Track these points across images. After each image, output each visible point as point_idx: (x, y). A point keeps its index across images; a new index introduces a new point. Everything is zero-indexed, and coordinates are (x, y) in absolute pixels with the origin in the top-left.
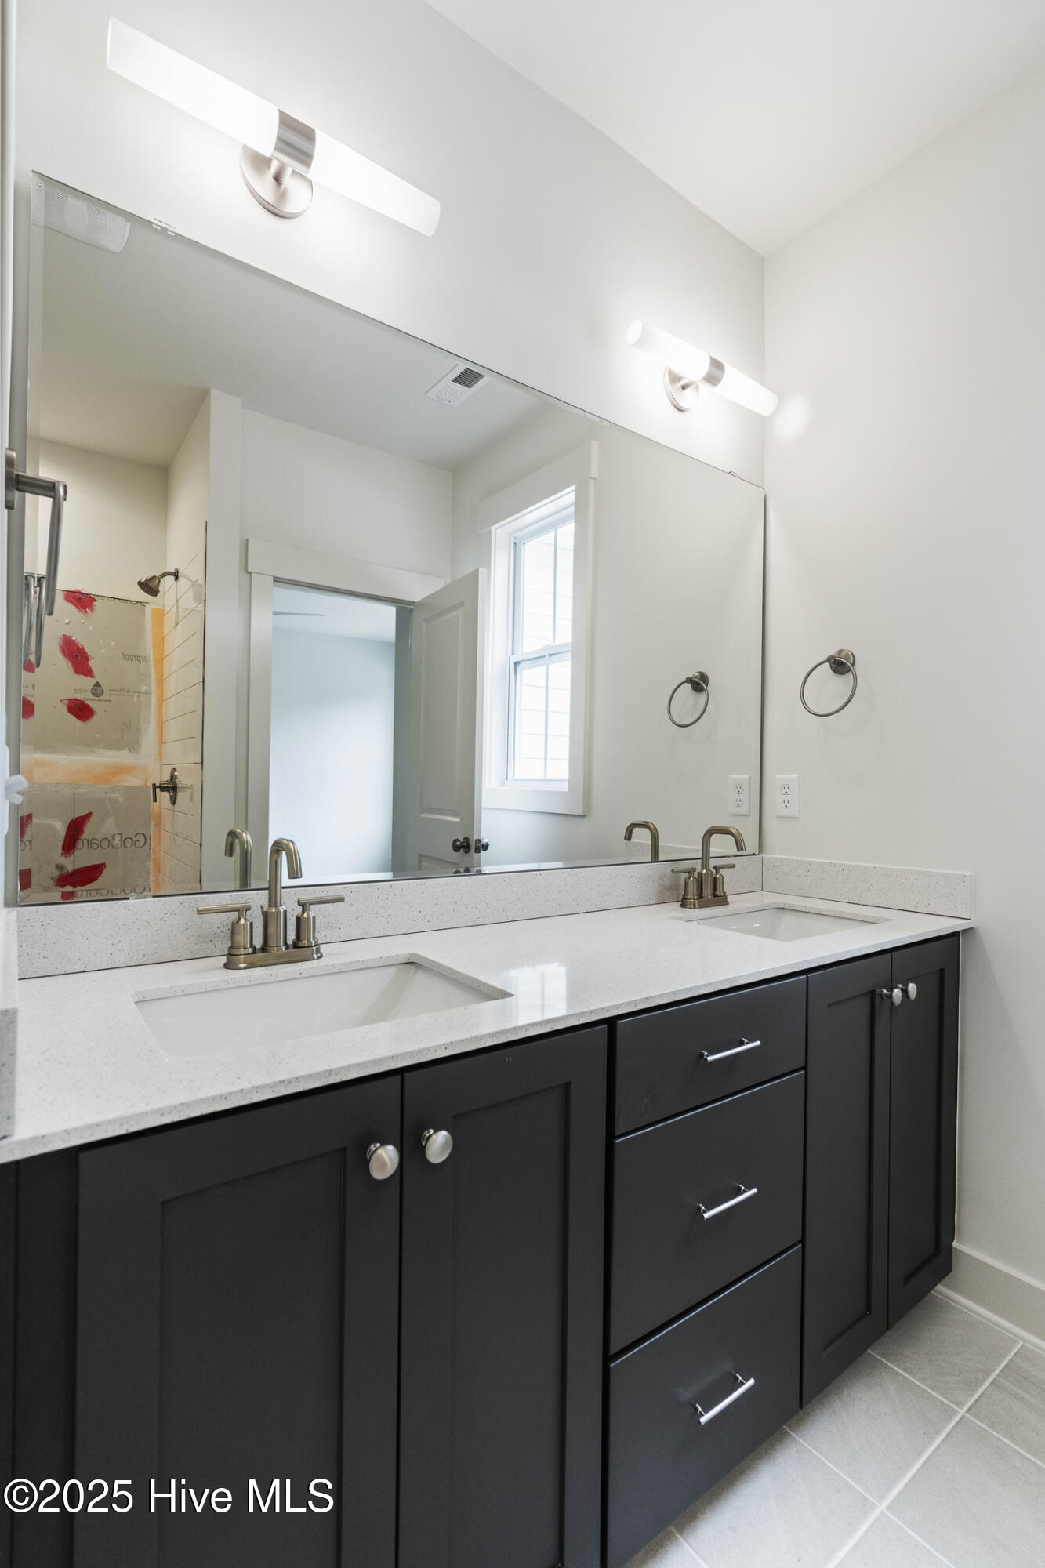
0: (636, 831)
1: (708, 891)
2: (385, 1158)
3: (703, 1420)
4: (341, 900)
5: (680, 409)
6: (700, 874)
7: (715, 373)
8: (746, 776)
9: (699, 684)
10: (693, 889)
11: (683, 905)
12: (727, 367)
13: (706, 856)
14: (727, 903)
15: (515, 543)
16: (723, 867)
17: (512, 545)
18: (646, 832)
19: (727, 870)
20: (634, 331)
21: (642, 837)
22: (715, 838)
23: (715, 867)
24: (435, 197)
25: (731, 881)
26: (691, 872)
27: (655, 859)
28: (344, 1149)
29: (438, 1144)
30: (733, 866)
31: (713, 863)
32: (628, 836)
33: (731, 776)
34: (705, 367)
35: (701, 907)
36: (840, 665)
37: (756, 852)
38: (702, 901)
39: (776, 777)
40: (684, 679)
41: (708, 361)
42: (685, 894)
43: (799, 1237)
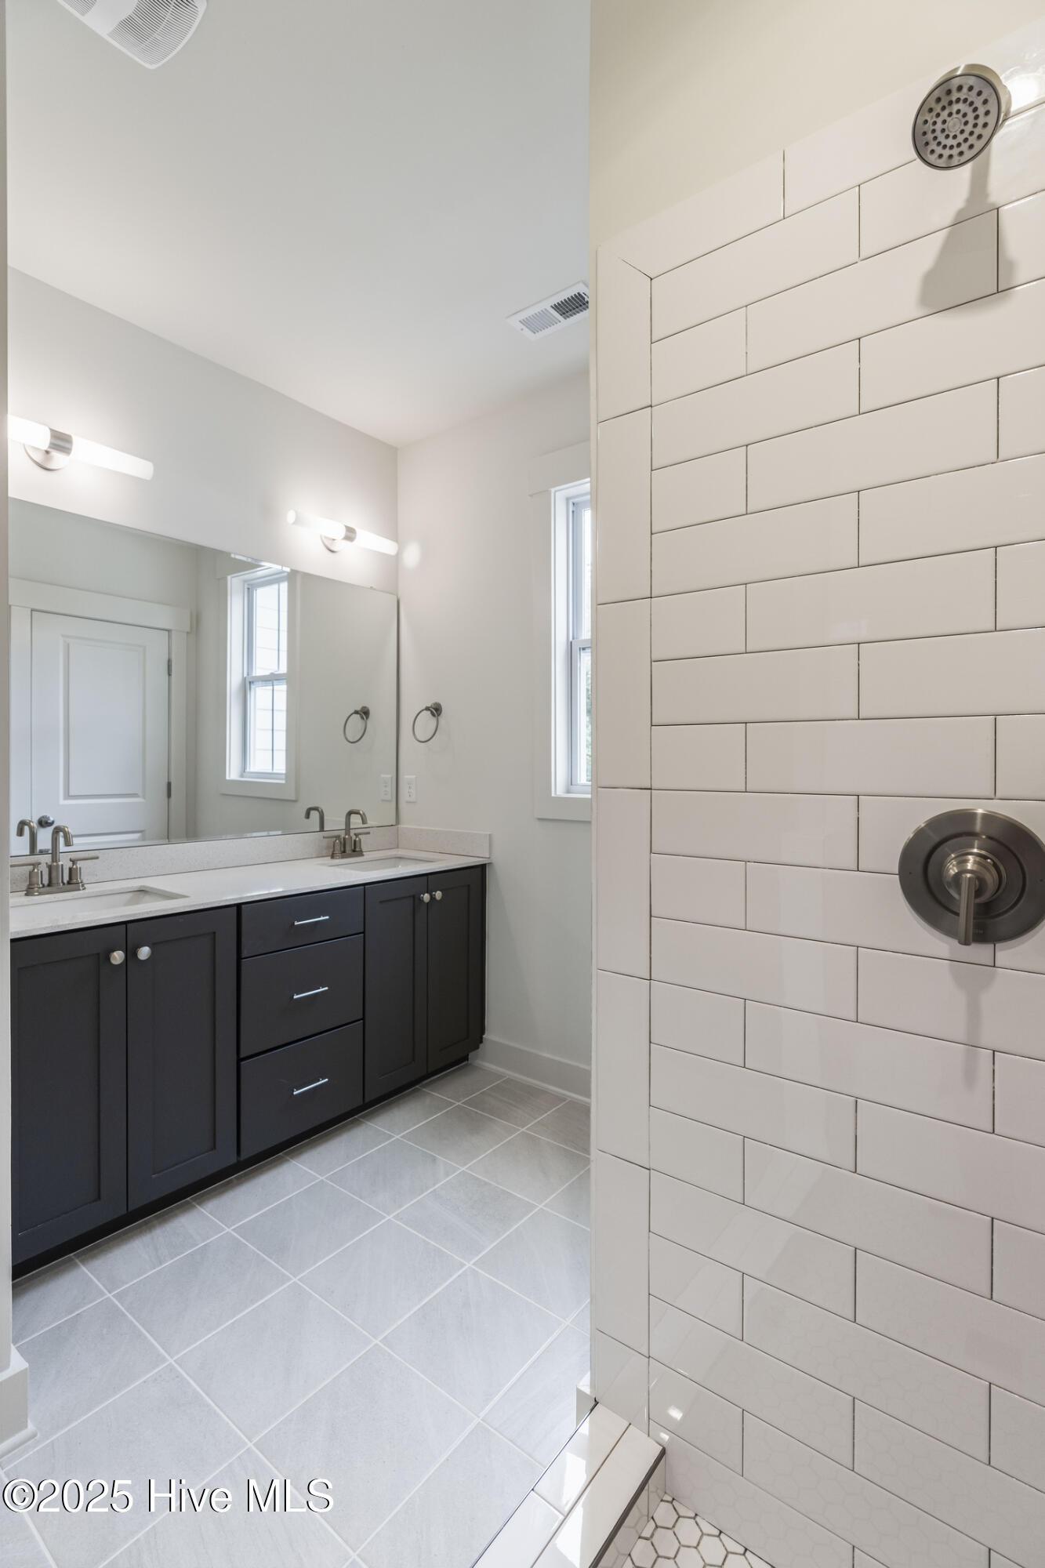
0: (312, 812)
1: (348, 849)
2: (118, 957)
3: (295, 1093)
4: (97, 858)
5: (332, 551)
6: (344, 839)
7: (350, 535)
8: (389, 776)
9: (365, 713)
10: (338, 847)
11: (333, 857)
12: (357, 530)
13: (348, 829)
14: (363, 855)
15: (248, 589)
16: (360, 834)
17: (246, 590)
18: (316, 812)
19: (364, 836)
20: (291, 517)
21: (315, 815)
22: (352, 815)
23: (355, 834)
24: (150, 461)
25: (366, 842)
26: (338, 837)
27: (322, 829)
28: (98, 954)
29: (144, 952)
30: (368, 833)
31: (352, 832)
32: (308, 816)
33: (382, 776)
34: (343, 533)
35: (343, 857)
36: (436, 710)
37: (394, 824)
38: (344, 854)
39: (405, 777)
40: (353, 711)
41: (344, 529)
42: (334, 851)
43: (361, 1016)
